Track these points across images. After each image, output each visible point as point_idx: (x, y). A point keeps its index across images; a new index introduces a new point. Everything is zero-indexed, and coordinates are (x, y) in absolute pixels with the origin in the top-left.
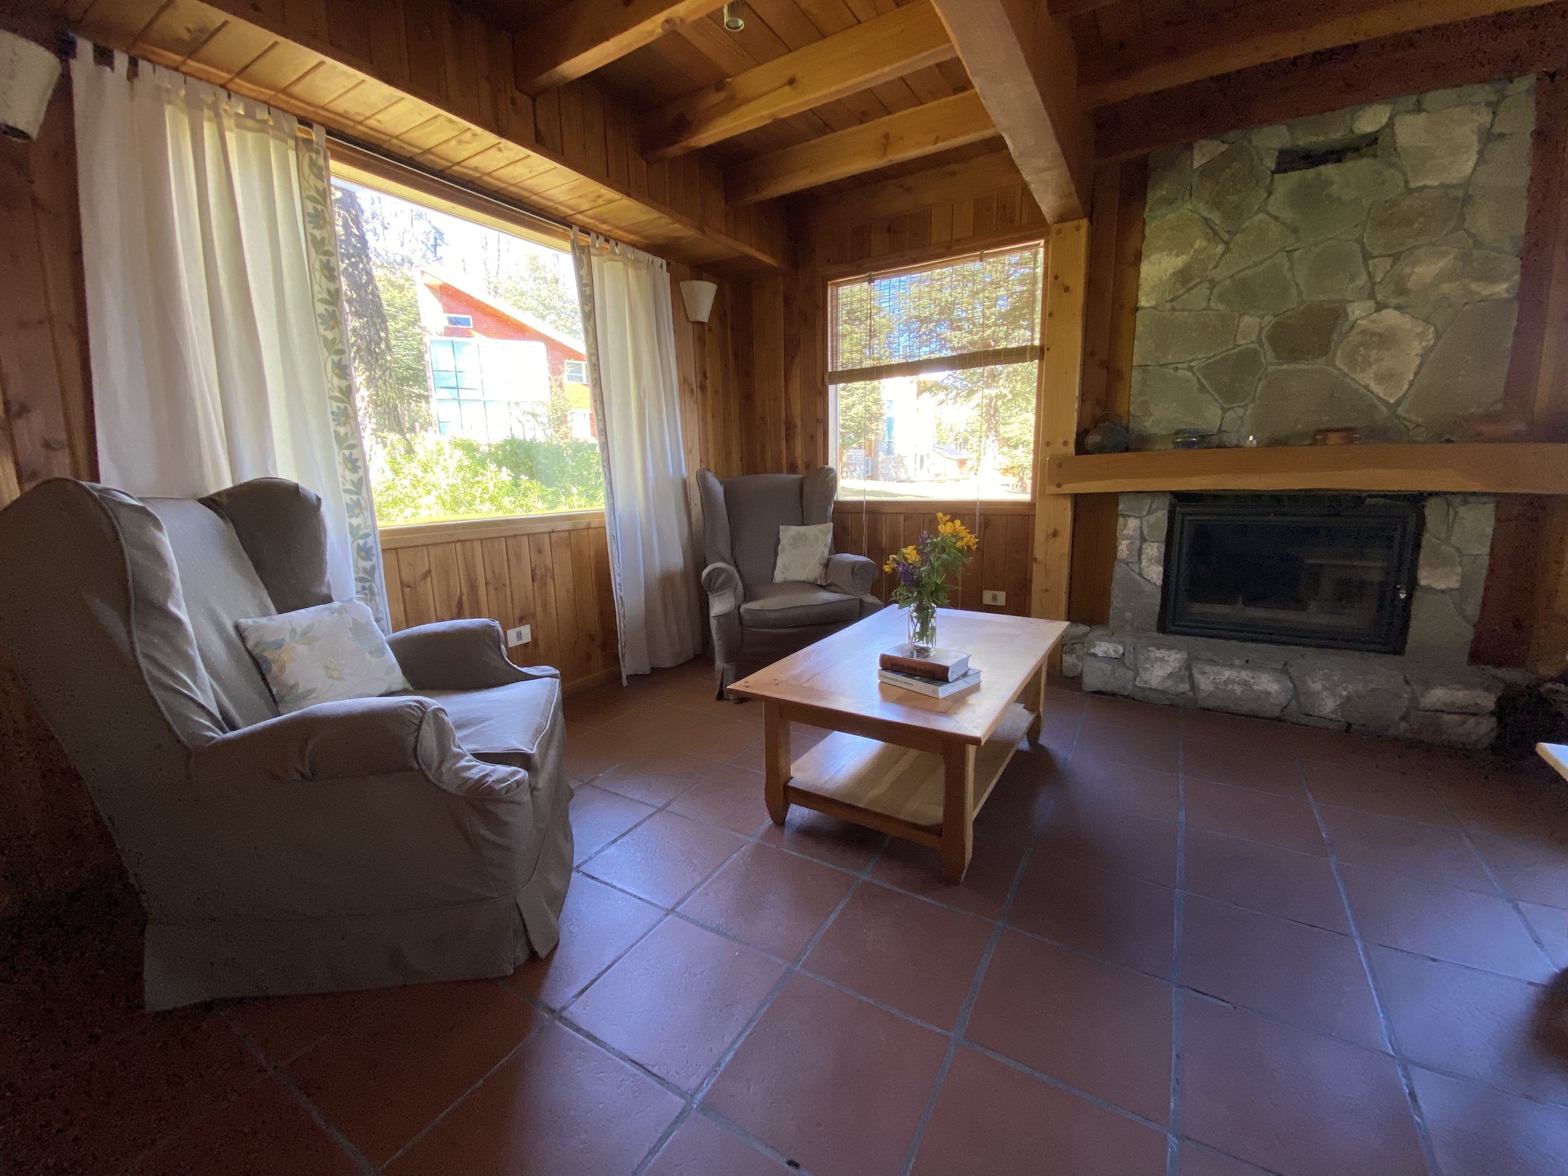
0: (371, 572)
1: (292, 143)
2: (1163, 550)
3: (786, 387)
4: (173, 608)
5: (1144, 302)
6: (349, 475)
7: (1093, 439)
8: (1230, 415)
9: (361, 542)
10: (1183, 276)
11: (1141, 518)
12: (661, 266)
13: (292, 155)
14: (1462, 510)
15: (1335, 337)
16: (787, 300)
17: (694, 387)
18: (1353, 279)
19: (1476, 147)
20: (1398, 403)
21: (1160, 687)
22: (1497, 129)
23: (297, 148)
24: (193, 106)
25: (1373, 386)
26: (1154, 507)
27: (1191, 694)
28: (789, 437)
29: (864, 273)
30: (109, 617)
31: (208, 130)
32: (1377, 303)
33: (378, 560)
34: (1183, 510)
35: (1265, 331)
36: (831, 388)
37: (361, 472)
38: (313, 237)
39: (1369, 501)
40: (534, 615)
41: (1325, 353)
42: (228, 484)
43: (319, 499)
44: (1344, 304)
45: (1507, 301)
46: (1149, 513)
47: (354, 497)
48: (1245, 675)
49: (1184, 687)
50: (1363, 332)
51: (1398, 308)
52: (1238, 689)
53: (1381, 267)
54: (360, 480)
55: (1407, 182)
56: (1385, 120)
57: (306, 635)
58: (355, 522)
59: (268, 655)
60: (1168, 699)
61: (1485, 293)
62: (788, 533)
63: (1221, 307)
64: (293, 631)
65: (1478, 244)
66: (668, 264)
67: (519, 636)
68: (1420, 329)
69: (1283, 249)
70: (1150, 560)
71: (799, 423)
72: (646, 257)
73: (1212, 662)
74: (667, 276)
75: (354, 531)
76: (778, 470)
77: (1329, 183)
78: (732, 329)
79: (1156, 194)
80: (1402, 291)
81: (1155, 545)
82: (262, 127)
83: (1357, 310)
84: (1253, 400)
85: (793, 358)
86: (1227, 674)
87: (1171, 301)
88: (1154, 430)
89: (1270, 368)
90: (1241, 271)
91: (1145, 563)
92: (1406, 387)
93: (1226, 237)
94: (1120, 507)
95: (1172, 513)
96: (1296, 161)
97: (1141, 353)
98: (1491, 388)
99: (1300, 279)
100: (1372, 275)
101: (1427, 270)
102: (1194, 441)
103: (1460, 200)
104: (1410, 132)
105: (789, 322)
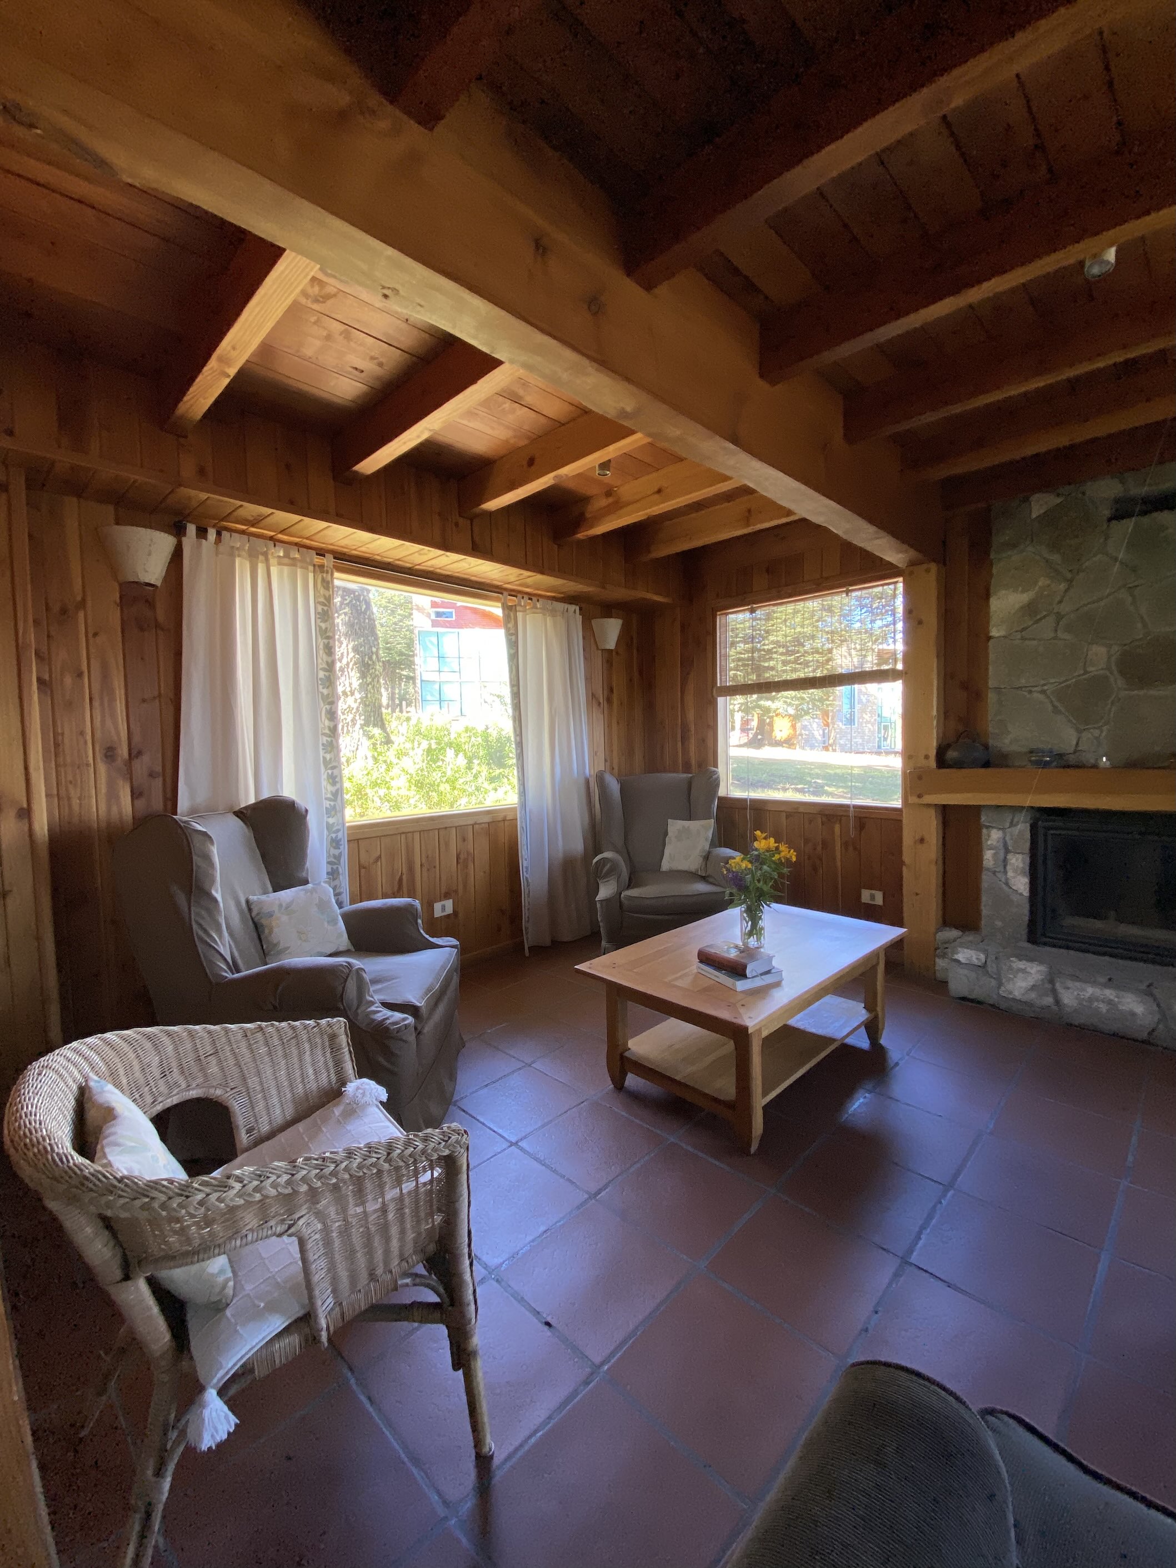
0: (338, 857)
1: (311, 568)
2: (1027, 862)
3: (682, 697)
4: (214, 892)
5: (994, 632)
6: (330, 788)
7: (952, 754)
8: (1086, 736)
9: (334, 836)
10: (1030, 609)
11: (1003, 829)
12: (575, 611)
13: (311, 575)
16: (683, 627)
17: (601, 701)
21: (1024, 998)
23: (314, 572)
24: (253, 556)
26: (1016, 820)
27: (1055, 1008)
28: (684, 739)
29: (748, 605)
30: (181, 899)
31: (261, 568)
33: (345, 848)
34: (1046, 824)
35: (1113, 659)
36: (721, 700)
37: (338, 786)
38: (320, 627)
40: (456, 891)
42: (252, 800)
43: (307, 811)
46: (1011, 826)
47: (332, 803)
48: (1109, 993)
49: (1049, 1000)
52: (1103, 1008)
54: (337, 791)
57: (287, 908)
58: (331, 821)
59: (264, 922)
60: (1034, 1011)
62: (675, 826)
63: (1069, 636)
64: (280, 906)
66: (580, 609)
67: (443, 908)
69: (1124, 586)
70: (1015, 871)
71: (692, 728)
72: (560, 606)
73: (1075, 978)
74: (579, 618)
75: (329, 827)
76: (675, 770)
78: (638, 650)
79: (1002, 537)
81: (1020, 857)
82: (293, 563)
84: (1108, 723)
85: (688, 674)
86: (1090, 991)
87: (1022, 630)
88: (1015, 748)
89: (1123, 694)
90: (1085, 605)
91: (1010, 874)
93: (1069, 576)
94: (983, 818)
95: (1034, 828)
96: (1130, 510)
97: (996, 677)
99: (1143, 612)
102: (1049, 762)
105: (685, 644)
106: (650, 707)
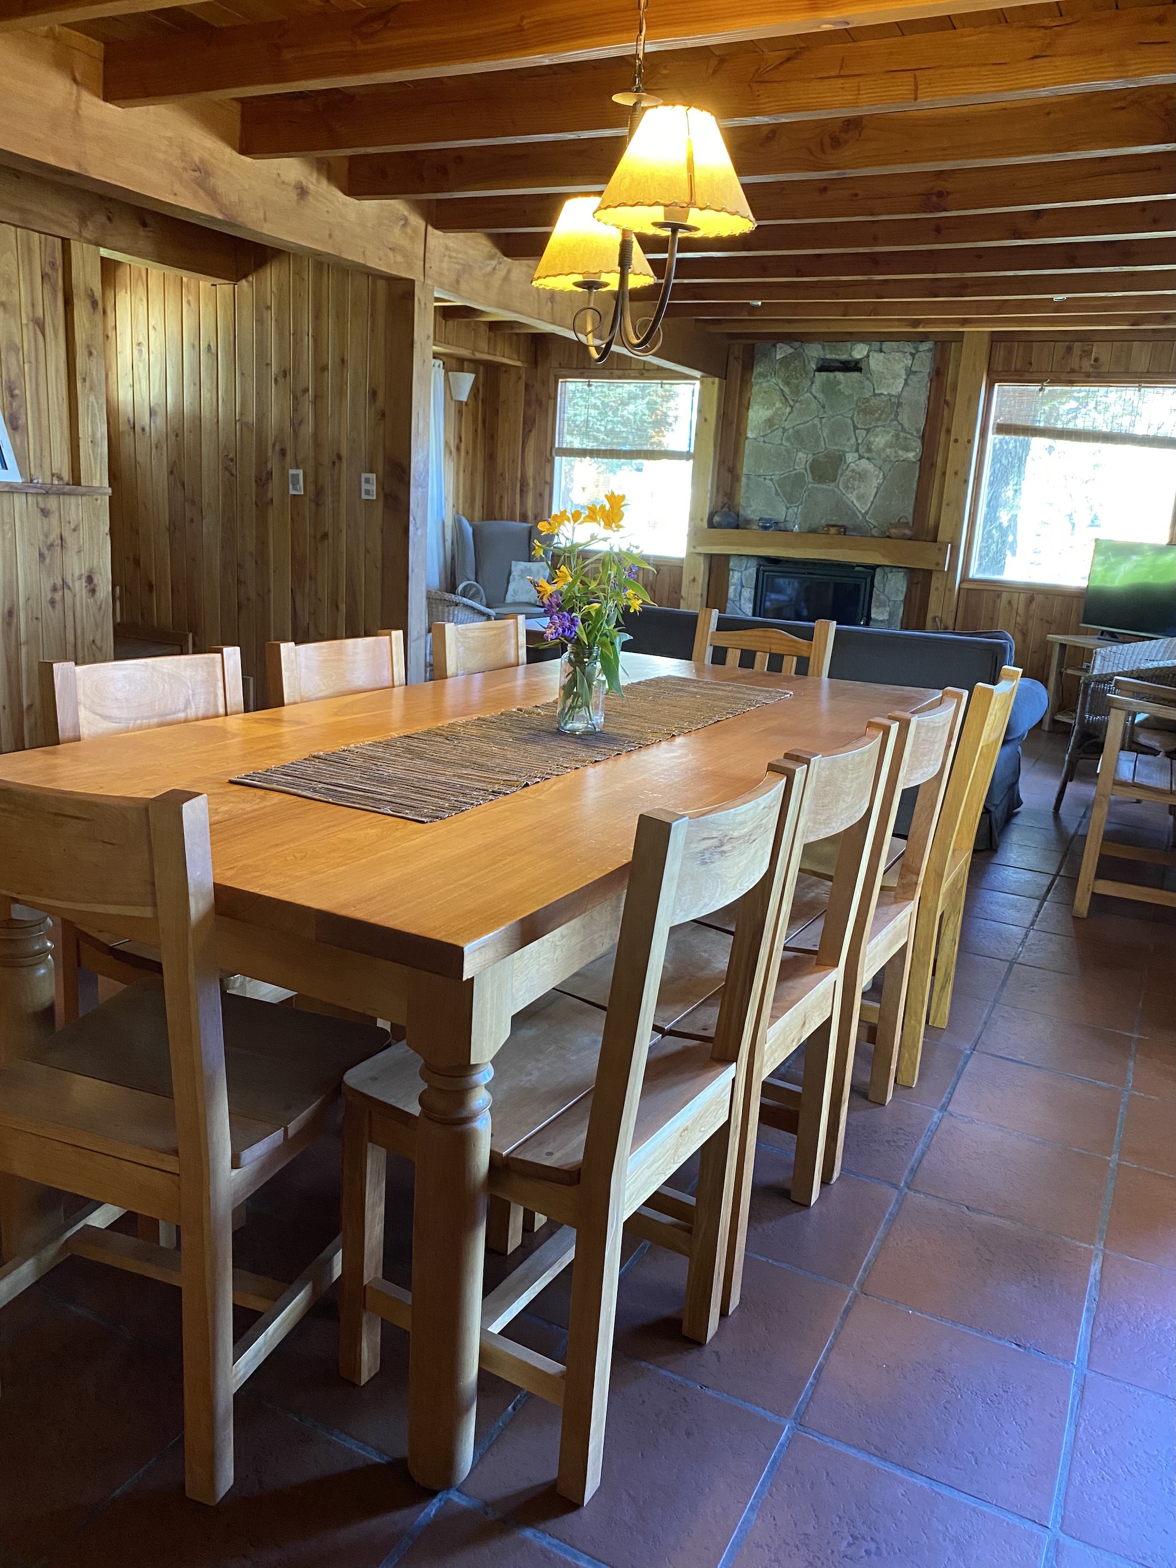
2: (753, 593)
3: (524, 450)
5: (749, 435)
7: (717, 519)
8: (789, 511)
10: (770, 422)
11: (741, 572)
14: (890, 575)
15: (840, 471)
16: (529, 388)
17: (452, 449)
18: (849, 440)
19: (903, 377)
20: (867, 513)
22: (913, 369)
25: (855, 502)
26: (748, 565)
28: (523, 492)
32: (859, 455)
34: (764, 568)
35: (808, 462)
36: (557, 459)
39: (857, 569)
41: (834, 481)
44: (844, 452)
45: (915, 463)
46: (746, 568)
50: (853, 471)
51: (868, 459)
53: (861, 434)
55: (874, 390)
56: (866, 353)
61: (905, 457)
62: (518, 567)
63: (787, 444)
65: (904, 430)
66: (444, 363)
68: (877, 473)
69: (817, 416)
70: (745, 599)
71: (531, 482)
74: (443, 371)
76: (513, 519)
77: (839, 383)
78: (483, 402)
79: (758, 369)
80: (869, 450)
81: (748, 590)
83: (851, 457)
84: (801, 503)
85: (530, 431)
87: (764, 436)
88: (752, 517)
89: (810, 485)
90: (798, 425)
91: (742, 601)
92: (869, 504)
93: (792, 403)
94: (731, 564)
95: (758, 570)
96: (825, 367)
97: (747, 466)
98: (906, 509)
99: (825, 435)
100: (857, 439)
101: (880, 440)
102: (769, 525)
103: (896, 404)
104: (876, 362)
105: (528, 404)
106: (491, 458)
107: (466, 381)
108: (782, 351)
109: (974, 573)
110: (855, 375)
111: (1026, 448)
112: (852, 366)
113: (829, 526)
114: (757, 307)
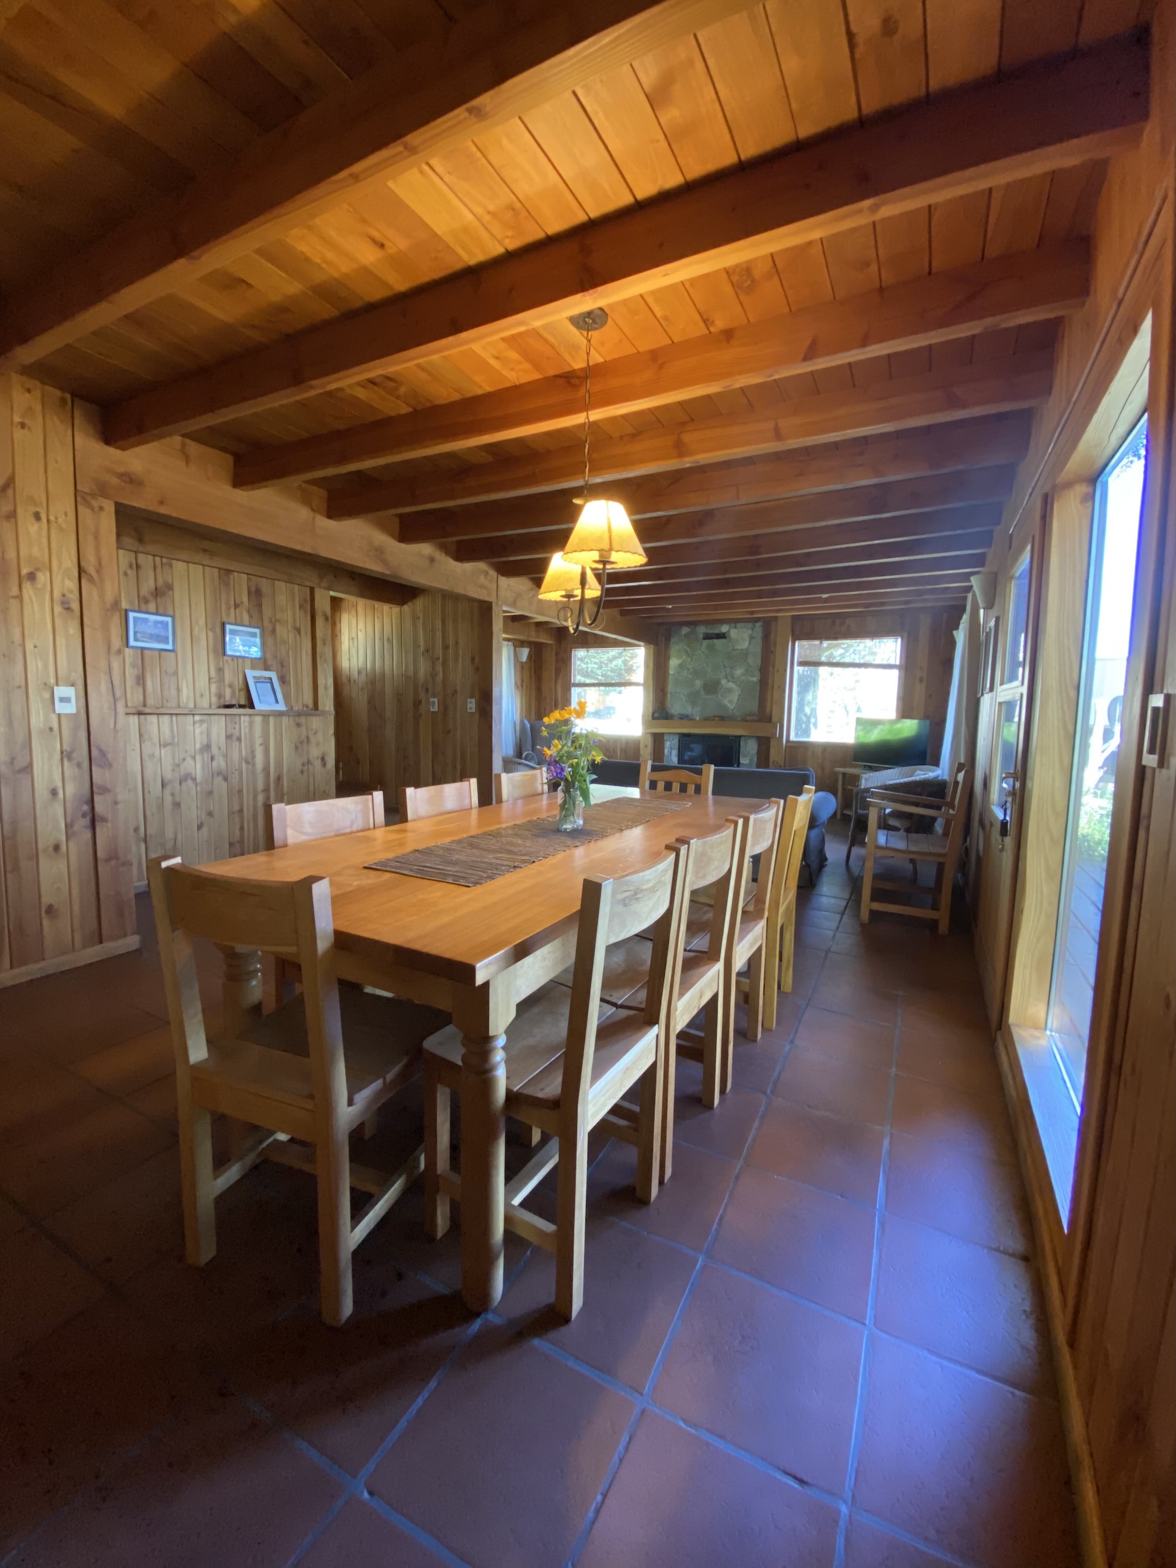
2: (677, 751)
3: (555, 685)
5: (670, 672)
7: (656, 714)
8: (694, 710)
10: (680, 666)
11: (671, 741)
12: (511, 645)
14: (748, 741)
15: (718, 689)
16: (557, 654)
17: (519, 686)
18: (722, 673)
19: (748, 640)
20: (734, 709)
22: (753, 636)
25: (727, 704)
26: (674, 738)
29: (584, 649)
32: (728, 680)
34: (682, 739)
35: (701, 685)
36: (572, 689)
39: (731, 738)
41: (716, 694)
44: (720, 679)
45: (757, 682)
46: (673, 740)
50: (726, 689)
51: (733, 682)
53: (728, 670)
55: (733, 647)
56: (728, 629)
61: (752, 680)
63: (691, 676)
65: (750, 666)
66: (513, 643)
68: (737, 689)
69: (705, 662)
70: (674, 754)
71: (560, 701)
74: (512, 648)
77: (715, 645)
78: (534, 661)
79: (673, 640)
80: (733, 677)
81: (675, 751)
83: (723, 681)
84: (699, 706)
85: (557, 675)
87: (677, 673)
88: (675, 713)
89: (703, 696)
90: (695, 667)
91: (672, 754)
92: (735, 705)
93: (691, 656)
94: (665, 738)
95: (679, 740)
96: (707, 637)
97: (670, 688)
98: (754, 707)
99: (709, 671)
100: (726, 672)
101: (739, 672)
102: (683, 717)
103: (745, 654)
104: (734, 633)
105: (557, 661)
106: (539, 690)
107: (525, 653)
108: (685, 630)
109: (792, 738)
110: (723, 640)
111: (817, 673)
112: (722, 636)
113: (714, 716)
114: (669, 609)
